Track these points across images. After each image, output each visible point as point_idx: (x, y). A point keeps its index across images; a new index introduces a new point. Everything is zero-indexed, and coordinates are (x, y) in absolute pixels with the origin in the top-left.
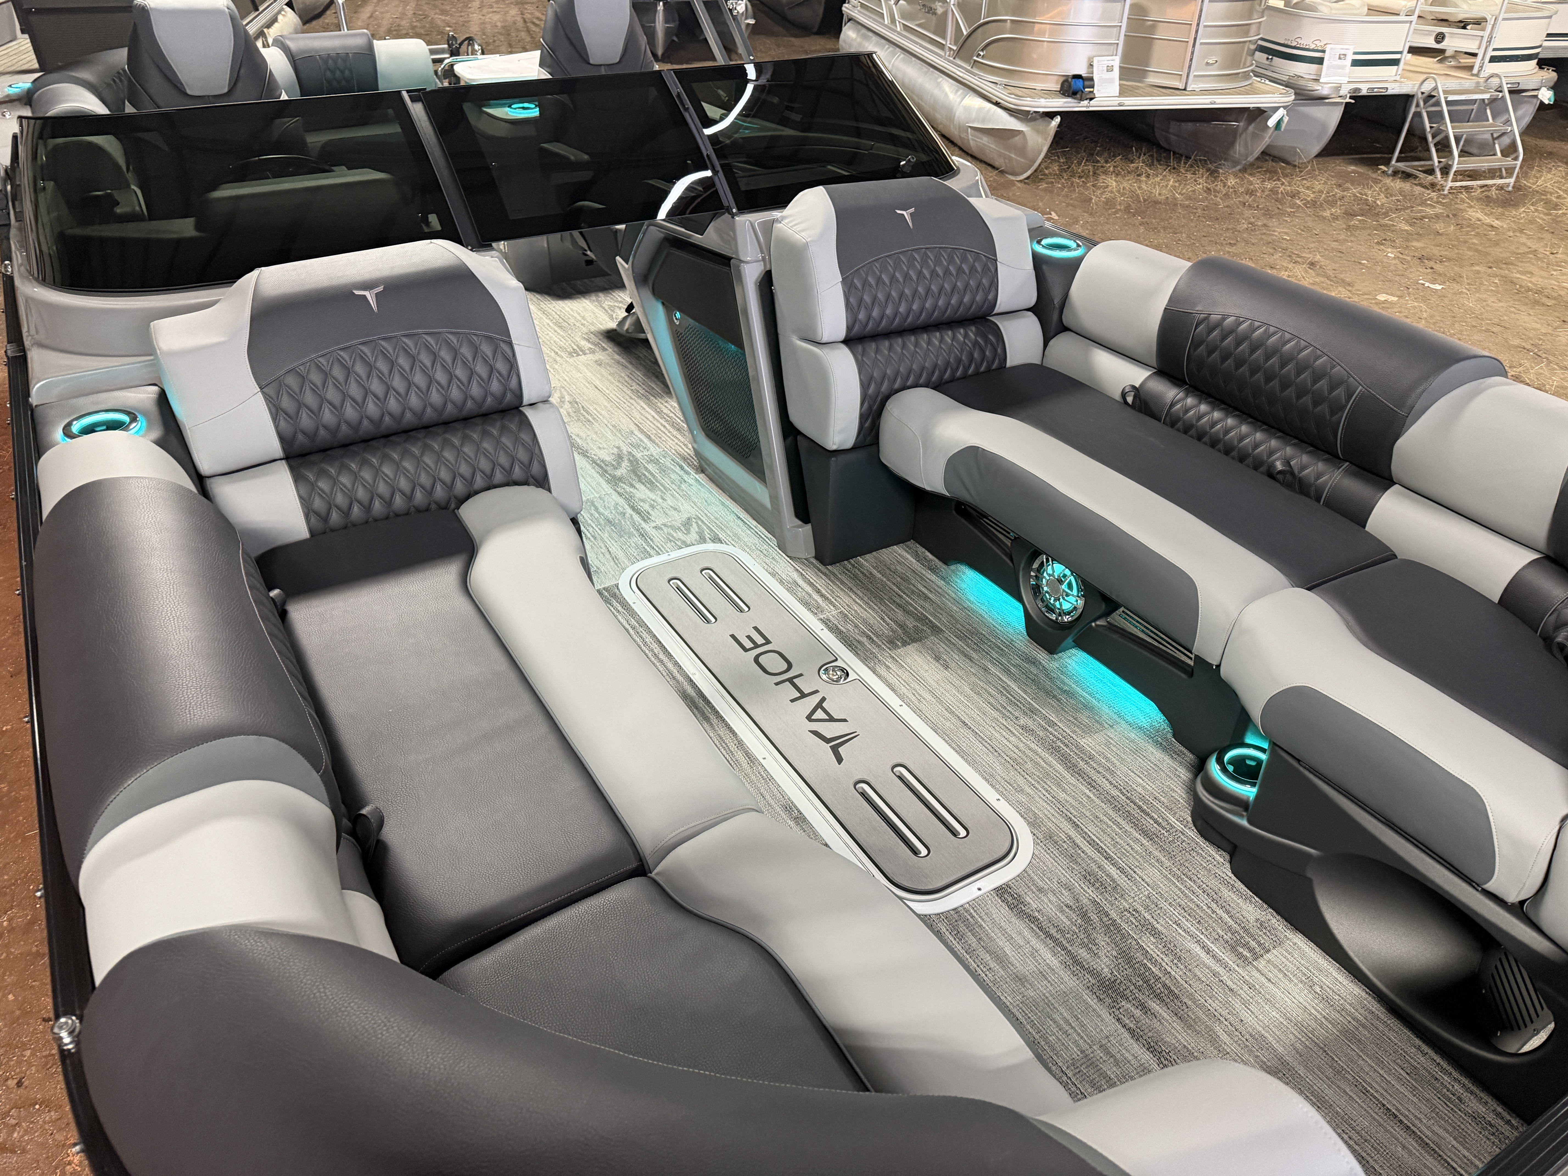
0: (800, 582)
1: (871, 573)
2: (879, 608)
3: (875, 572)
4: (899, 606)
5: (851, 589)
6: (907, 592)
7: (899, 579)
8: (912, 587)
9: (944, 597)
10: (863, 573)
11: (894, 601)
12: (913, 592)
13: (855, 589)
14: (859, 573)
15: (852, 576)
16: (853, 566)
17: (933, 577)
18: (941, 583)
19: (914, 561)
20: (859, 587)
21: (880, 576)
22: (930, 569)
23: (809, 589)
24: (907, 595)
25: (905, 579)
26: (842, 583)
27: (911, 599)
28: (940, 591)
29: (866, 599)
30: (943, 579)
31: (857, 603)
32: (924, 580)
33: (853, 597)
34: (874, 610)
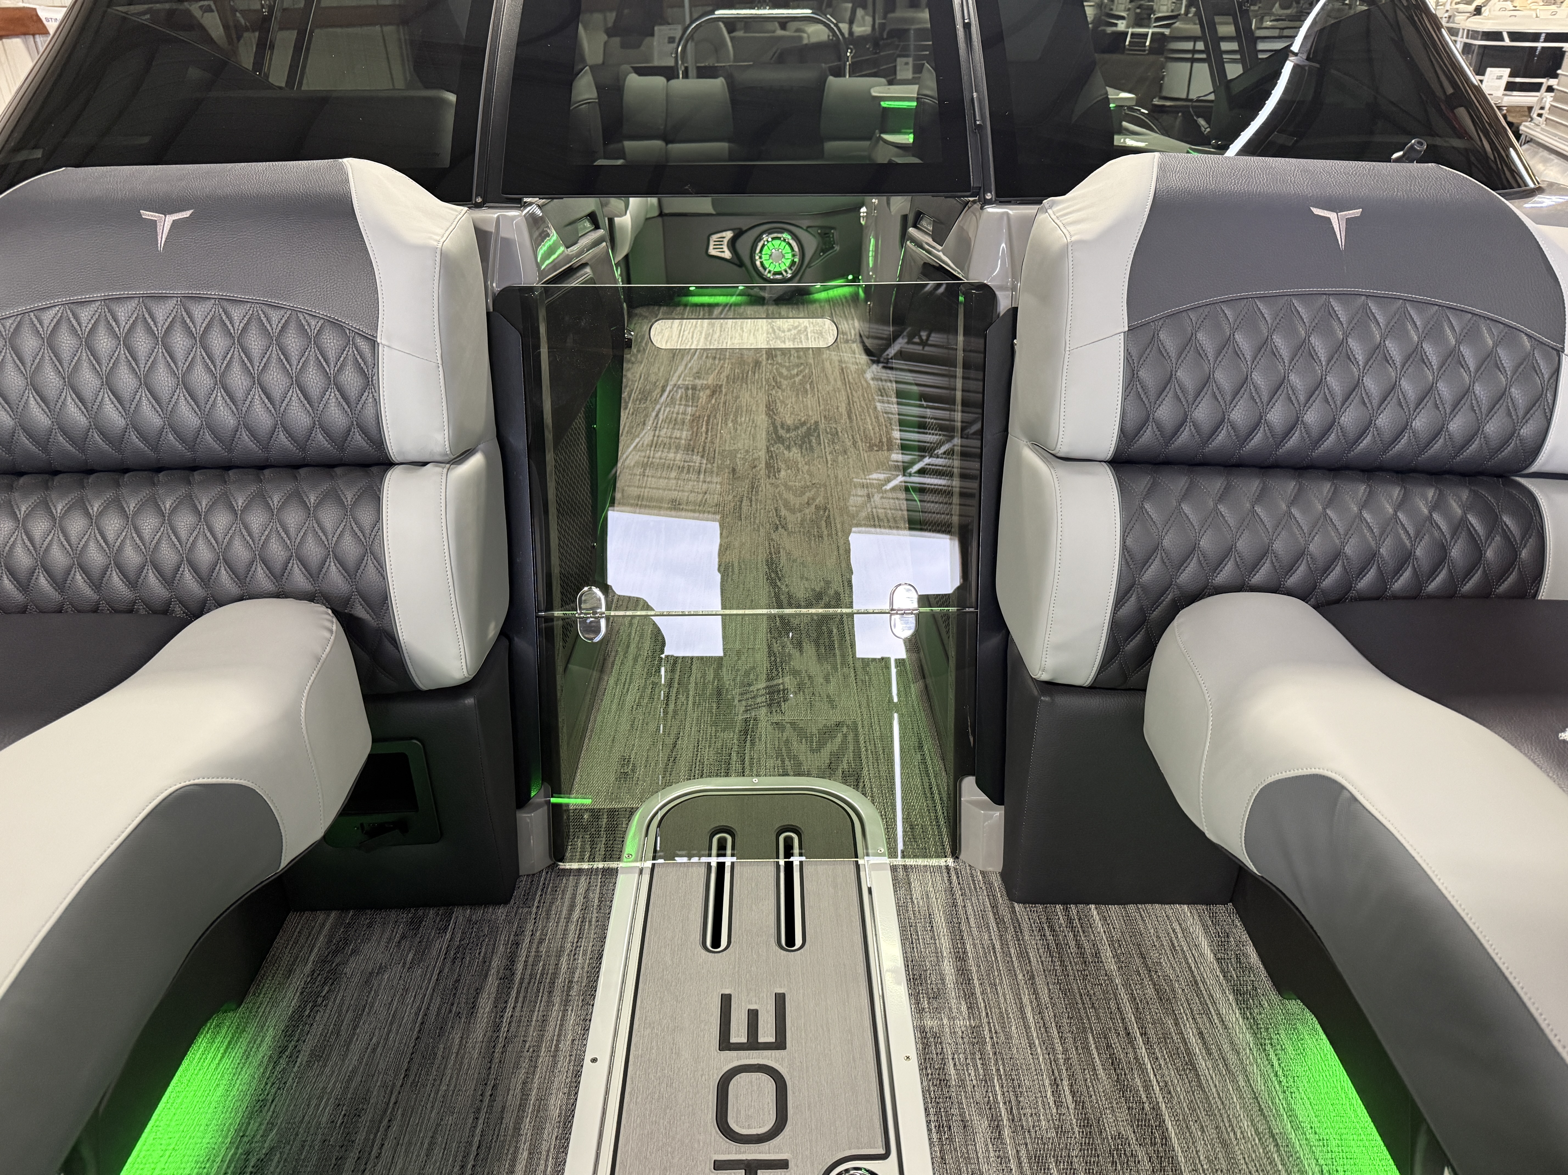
0: (940, 920)
1: (1097, 954)
2: (1065, 1051)
3: (1107, 953)
4: (1113, 1062)
5: (1032, 977)
6: (1151, 1032)
7: (1150, 991)
8: (1170, 1022)
9: (1234, 1081)
10: (1079, 946)
11: (1109, 1046)
12: (1165, 1037)
13: (1040, 981)
14: (1073, 943)
15: (1053, 945)
16: (1070, 921)
17: (1234, 1016)
18: (1244, 1036)
19: (1210, 957)
20: (1052, 979)
21: (1114, 967)
22: (1237, 992)
23: (945, 943)
24: (1147, 1042)
25: (1165, 998)
26: (1023, 955)
27: (1151, 1053)
28: (1231, 1057)
29: (1049, 1014)
30: (1255, 1028)
31: (1024, 1017)
32: (1208, 1014)
33: (1026, 1000)
34: (1050, 1050)
